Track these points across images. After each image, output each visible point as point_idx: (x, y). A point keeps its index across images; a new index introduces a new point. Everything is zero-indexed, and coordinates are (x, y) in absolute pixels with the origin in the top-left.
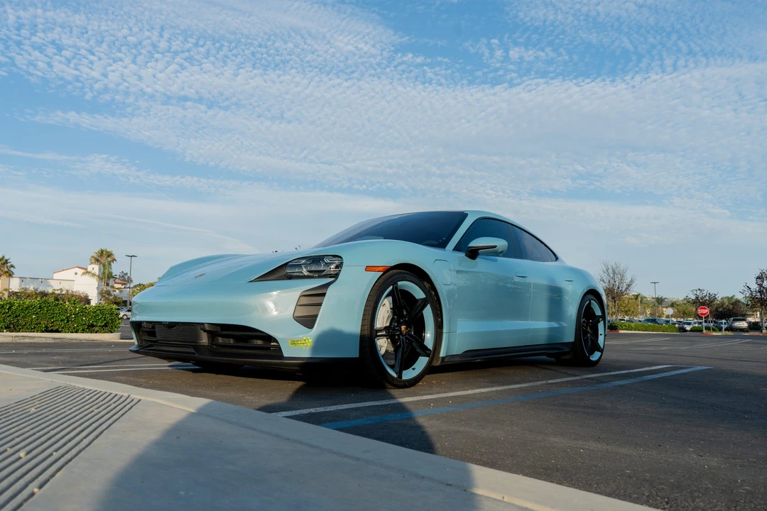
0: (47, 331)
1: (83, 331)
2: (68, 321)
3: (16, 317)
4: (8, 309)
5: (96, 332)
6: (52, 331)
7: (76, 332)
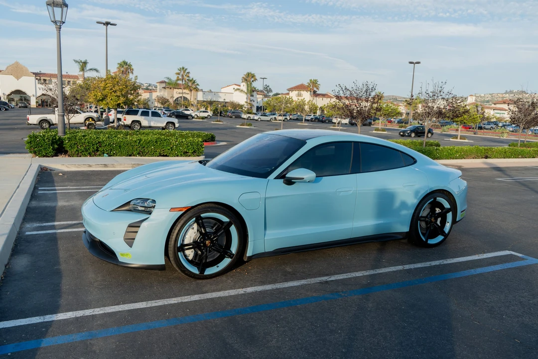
0: (160, 155)
1: (181, 155)
2: (172, 150)
3: (143, 147)
4: (139, 143)
5: (189, 156)
6: (164, 156)
7: (178, 156)
